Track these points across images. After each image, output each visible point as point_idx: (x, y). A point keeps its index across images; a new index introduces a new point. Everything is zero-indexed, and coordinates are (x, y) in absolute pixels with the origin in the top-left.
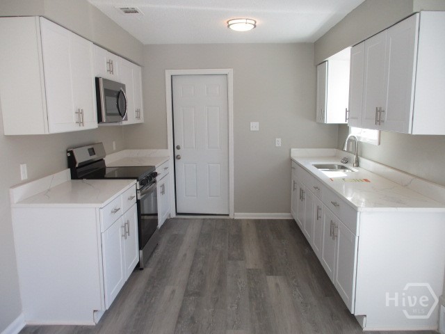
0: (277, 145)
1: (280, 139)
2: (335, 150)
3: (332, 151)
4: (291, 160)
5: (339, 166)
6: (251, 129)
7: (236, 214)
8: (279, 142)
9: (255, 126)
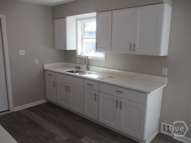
0: (36, 63)
1: (37, 59)
2: (64, 63)
3: (63, 64)
4: (44, 70)
5: (76, 71)
6: (20, 54)
7: (14, 108)
8: (37, 61)
9: (22, 52)
